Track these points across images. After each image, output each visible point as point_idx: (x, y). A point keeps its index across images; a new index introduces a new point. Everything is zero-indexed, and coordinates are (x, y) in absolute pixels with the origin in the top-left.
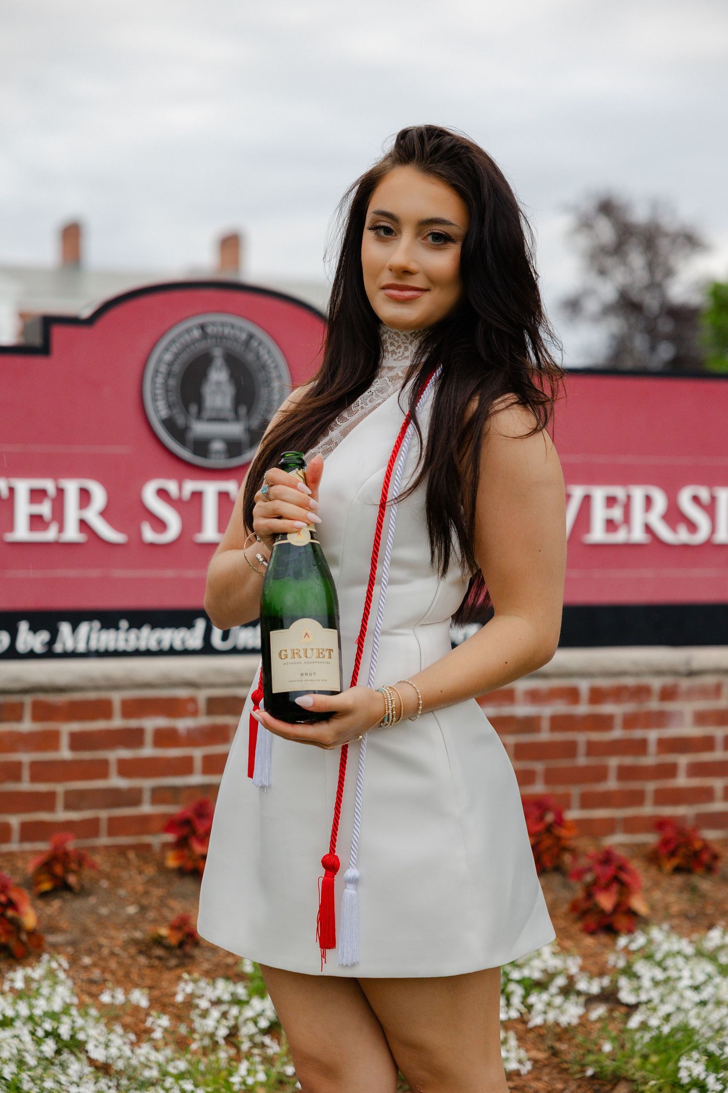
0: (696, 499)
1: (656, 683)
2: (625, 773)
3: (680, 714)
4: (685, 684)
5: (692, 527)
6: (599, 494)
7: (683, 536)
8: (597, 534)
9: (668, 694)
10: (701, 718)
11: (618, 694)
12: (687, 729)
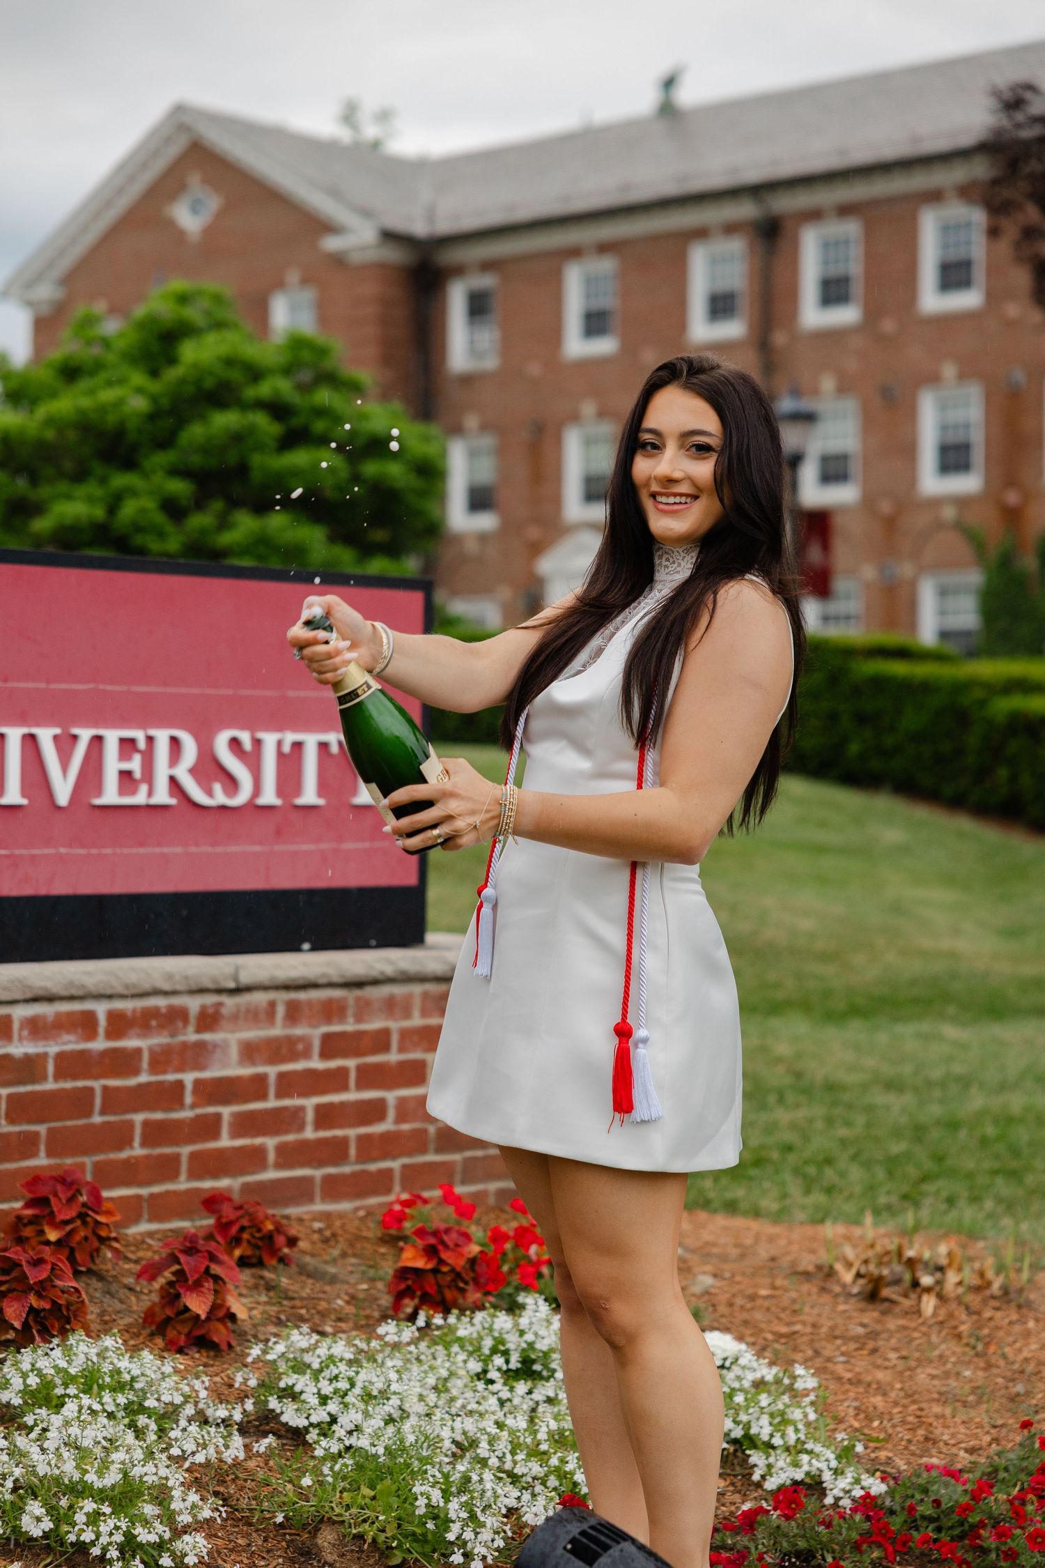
0: (235, 743)
1: (194, 1004)
2: (155, 1134)
3: (223, 1047)
4: (230, 1002)
5: (231, 783)
6: (112, 737)
7: (220, 797)
8: (110, 795)
9: (208, 1020)
10: (249, 1052)
11: (145, 1021)
12: (231, 1068)
